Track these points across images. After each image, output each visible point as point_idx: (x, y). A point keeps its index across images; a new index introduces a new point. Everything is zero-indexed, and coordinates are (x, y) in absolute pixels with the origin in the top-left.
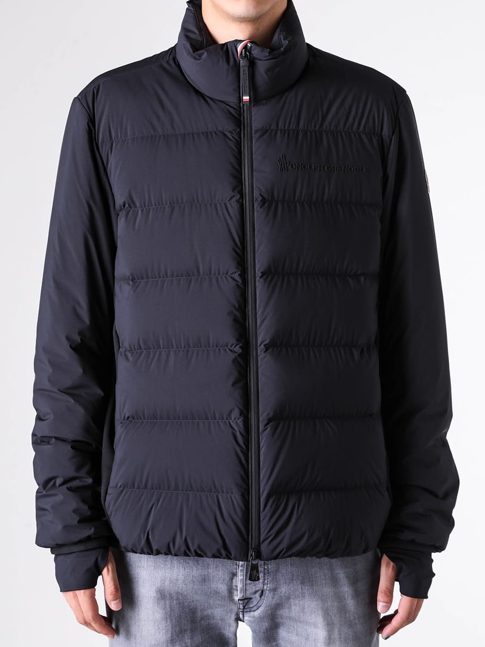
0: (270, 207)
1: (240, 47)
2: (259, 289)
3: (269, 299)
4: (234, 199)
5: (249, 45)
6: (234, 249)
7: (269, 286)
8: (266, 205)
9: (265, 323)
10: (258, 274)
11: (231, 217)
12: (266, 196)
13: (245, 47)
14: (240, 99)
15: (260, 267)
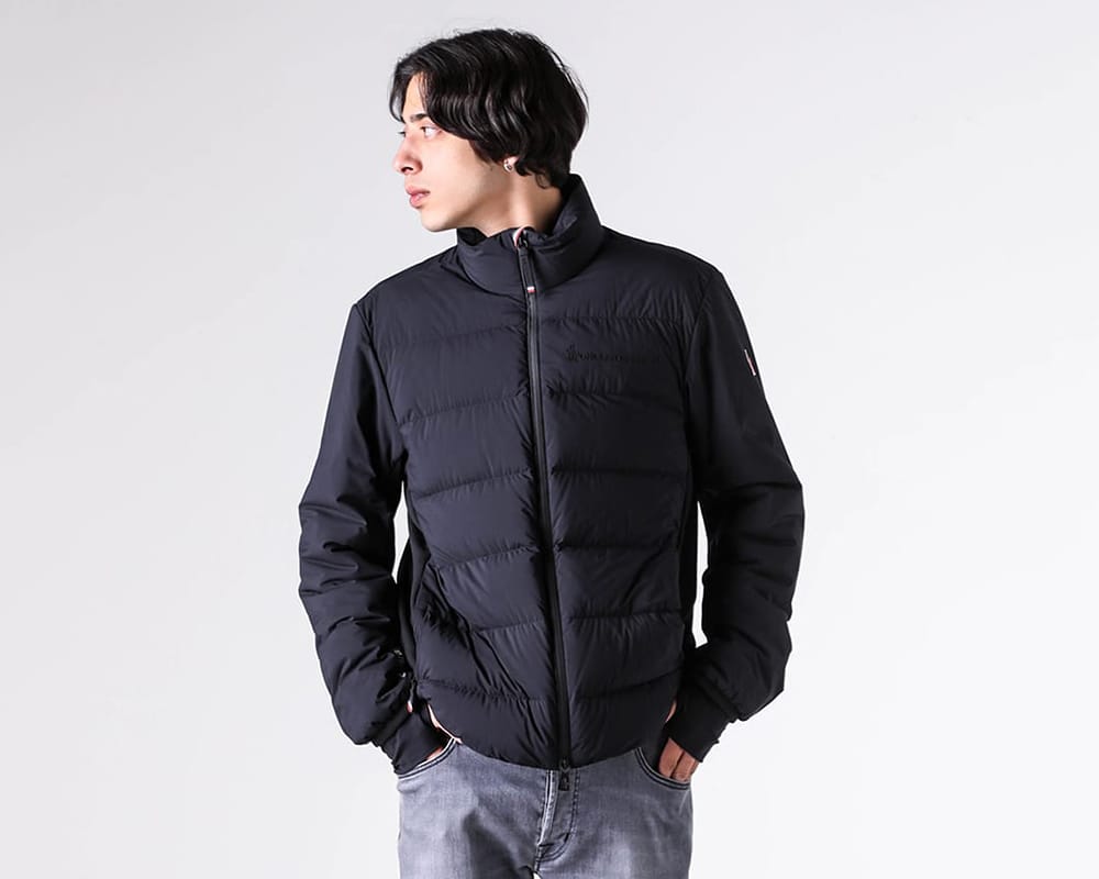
0: (559, 398)
1: (515, 236)
2: (551, 484)
3: (562, 494)
4: (521, 394)
5: (525, 232)
6: (523, 445)
7: (560, 482)
8: (555, 396)
9: (559, 521)
10: (549, 469)
11: (517, 412)
12: (555, 389)
13: (521, 235)
14: (524, 291)
15: (550, 464)
